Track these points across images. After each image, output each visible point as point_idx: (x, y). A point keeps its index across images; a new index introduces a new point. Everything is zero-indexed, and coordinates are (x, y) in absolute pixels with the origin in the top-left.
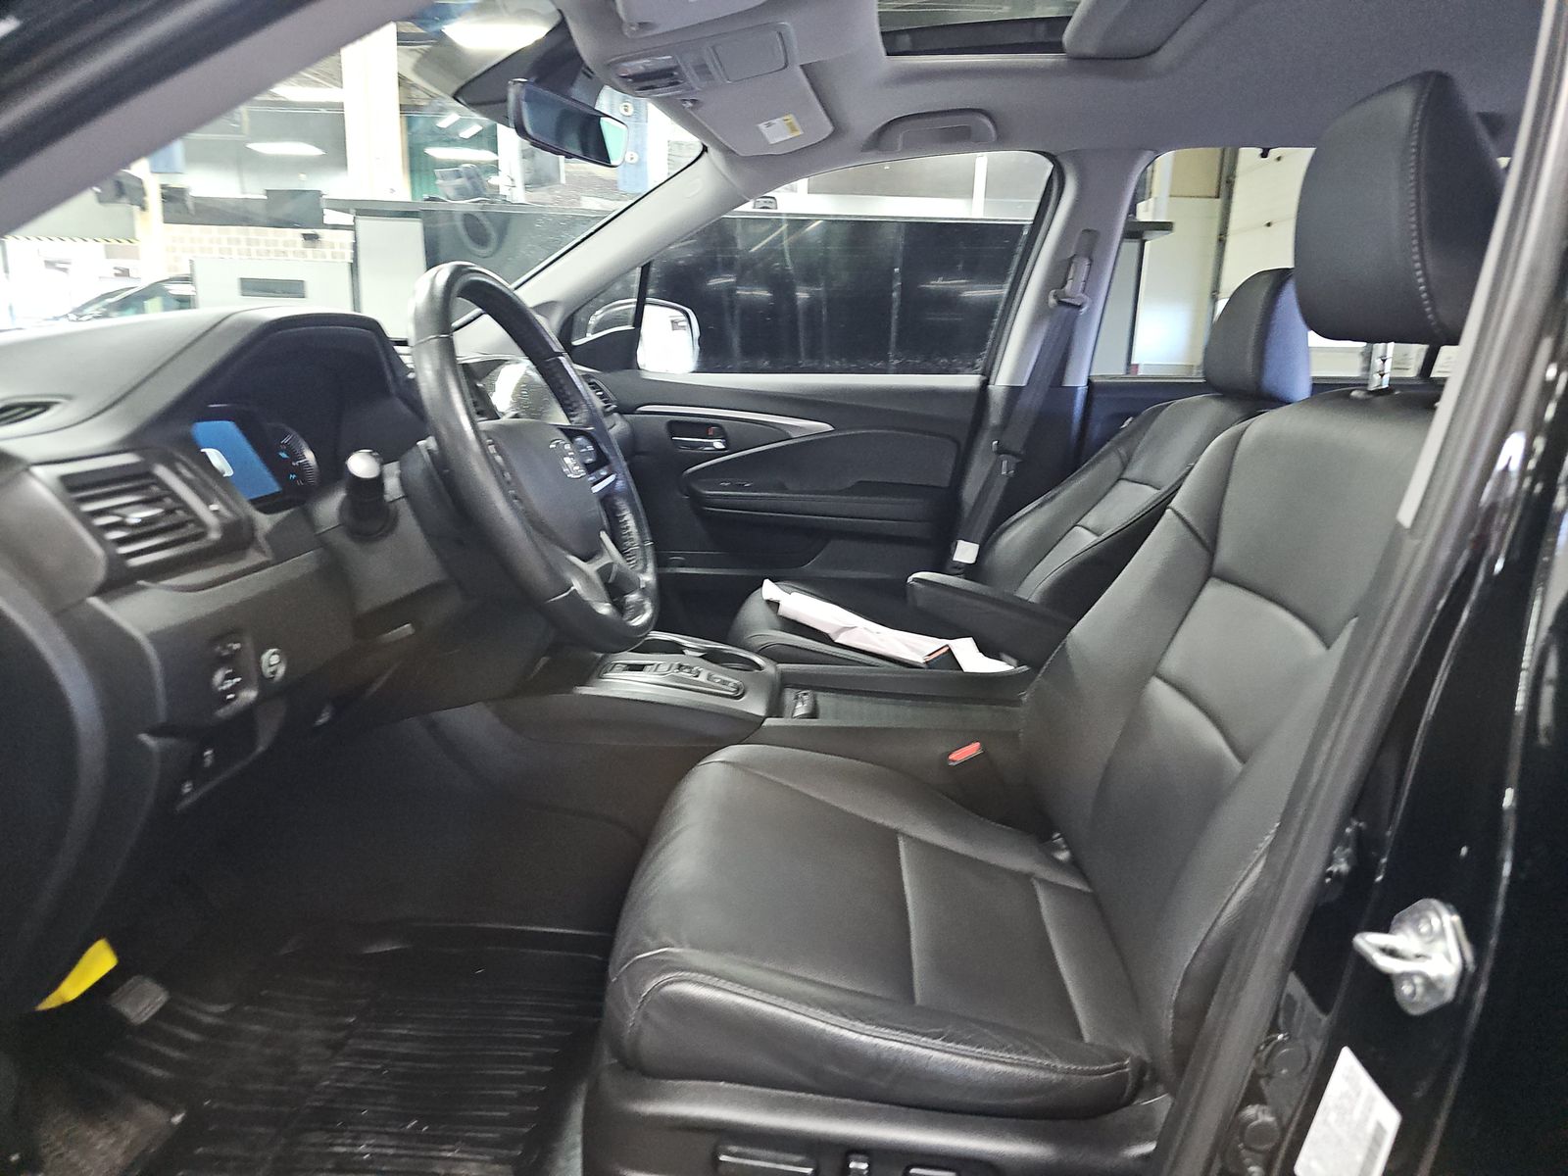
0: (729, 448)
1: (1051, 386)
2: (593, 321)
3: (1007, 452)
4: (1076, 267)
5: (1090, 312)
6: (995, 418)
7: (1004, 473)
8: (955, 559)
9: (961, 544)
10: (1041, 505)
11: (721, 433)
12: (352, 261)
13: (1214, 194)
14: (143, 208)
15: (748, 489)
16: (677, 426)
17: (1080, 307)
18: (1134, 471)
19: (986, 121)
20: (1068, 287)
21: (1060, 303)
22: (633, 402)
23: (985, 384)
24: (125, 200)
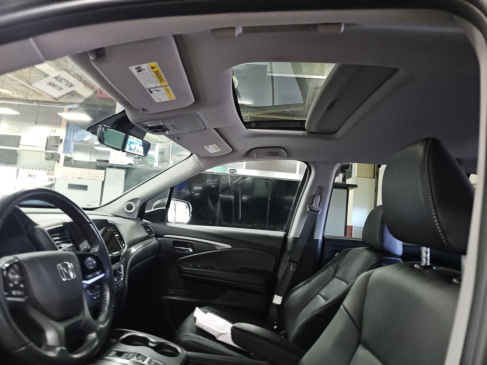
0: (194, 252)
1: (308, 238)
2: (154, 205)
3: (293, 262)
4: (316, 198)
5: (322, 213)
6: (289, 248)
7: (291, 269)
8: (273, 302)
9: (276, 297)
10: (305, 284)
11: (192, 246)
12: (103, 181)
13: (373, 177)
14: (58, 162)
15: (199, 268)
16: (177, 243)
17: (318, 212)
18: (339, 274)
19: (283, 150)
20: (313, 205)
21: (311, 210)
22: (162, 234)
23: (286, 235)
24: (53, 160)
